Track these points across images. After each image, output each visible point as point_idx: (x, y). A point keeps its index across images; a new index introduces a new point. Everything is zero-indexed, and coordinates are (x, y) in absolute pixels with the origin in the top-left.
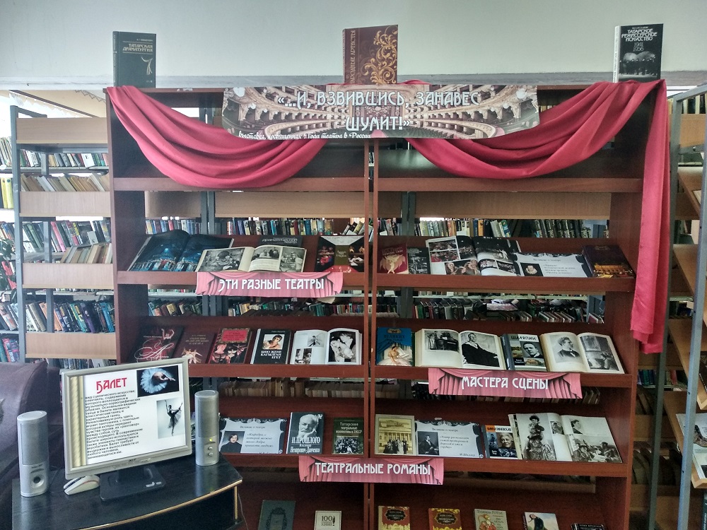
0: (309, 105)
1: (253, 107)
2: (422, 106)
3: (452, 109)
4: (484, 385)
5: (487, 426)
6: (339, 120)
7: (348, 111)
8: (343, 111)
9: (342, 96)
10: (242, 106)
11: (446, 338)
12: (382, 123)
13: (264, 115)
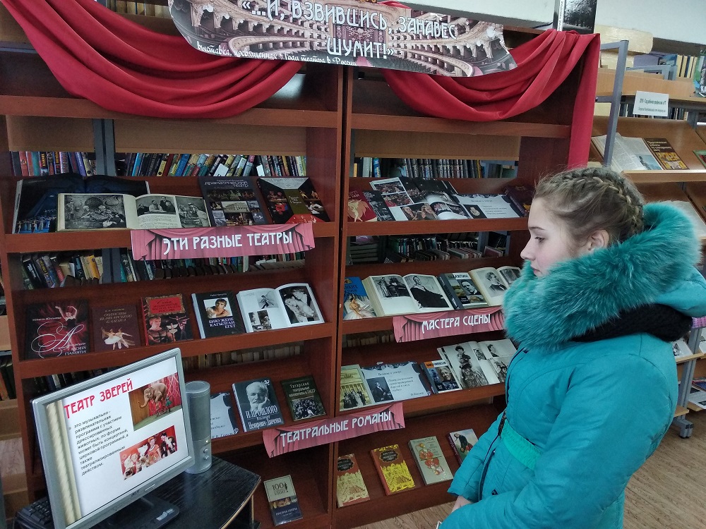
0: (283, 16)
1: (210, 9)
2: (405, 34)
3: (433, 40)
4: (441, 327)
5: (426, 363)
6: (319, 41)
7: (328, 30)
8: (323, 29)
9: (320, 10)
10: (195, 6)
11: (395, 284)
12: (366, 49)
13: (226, 23)
